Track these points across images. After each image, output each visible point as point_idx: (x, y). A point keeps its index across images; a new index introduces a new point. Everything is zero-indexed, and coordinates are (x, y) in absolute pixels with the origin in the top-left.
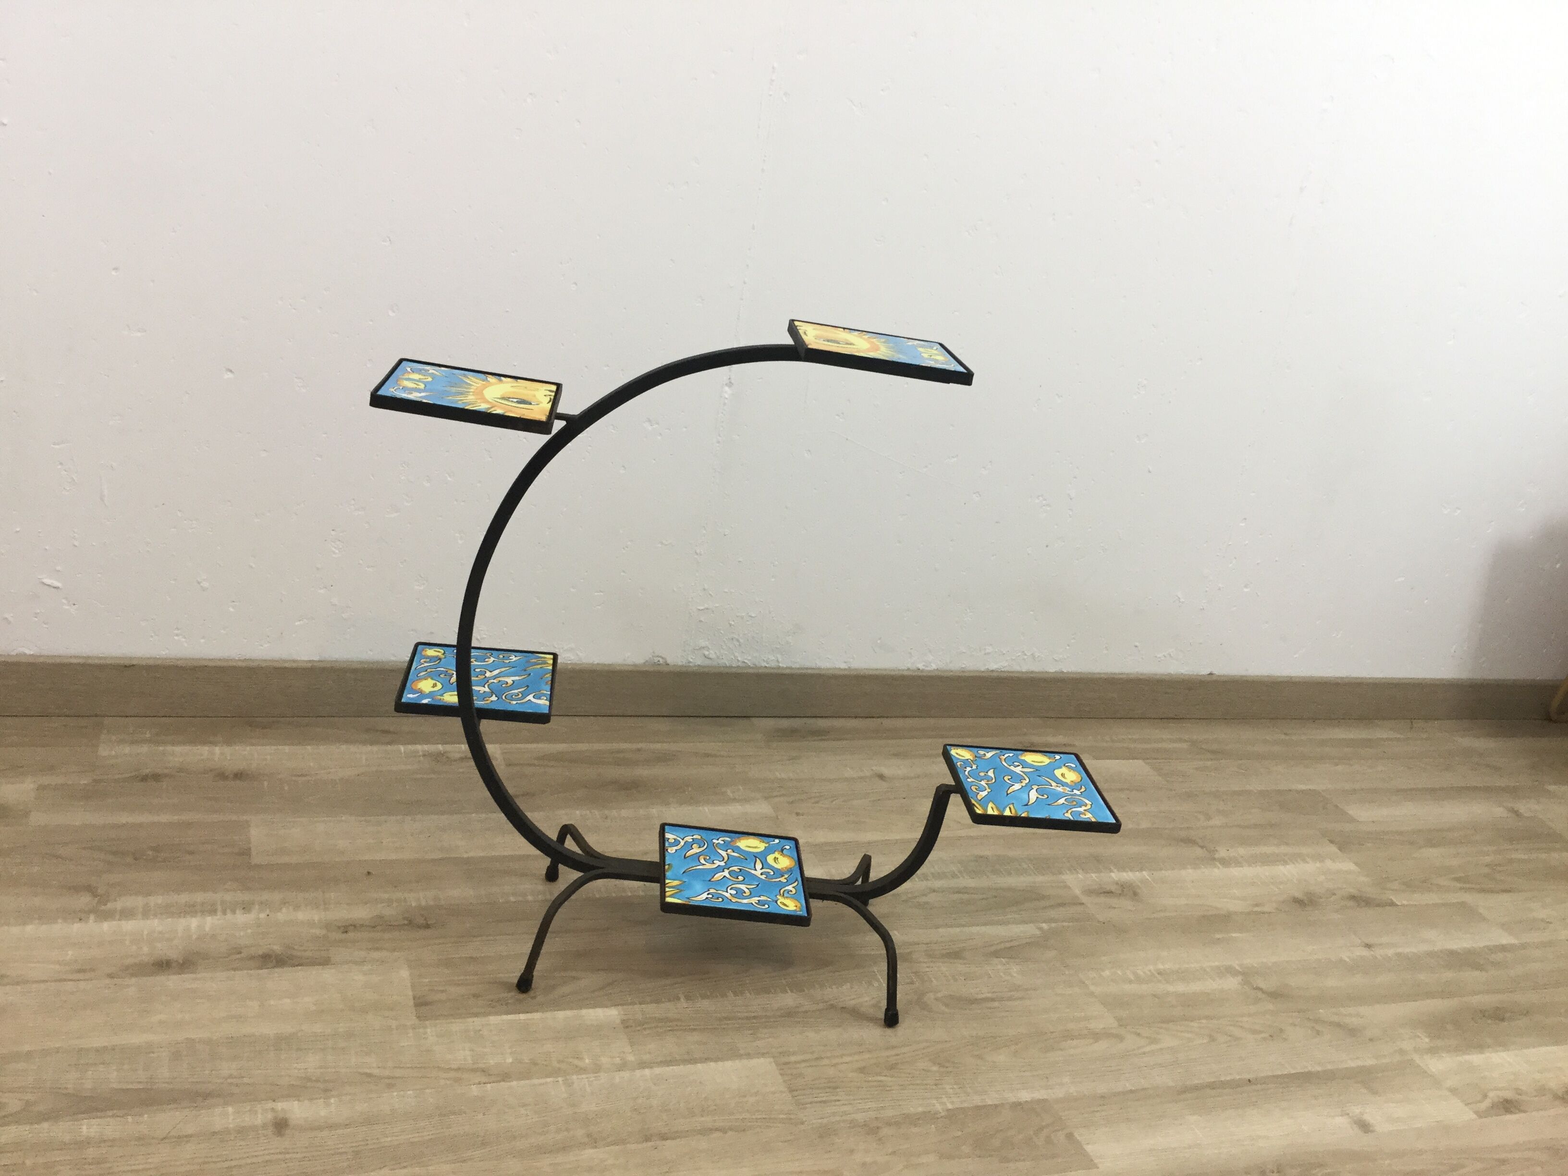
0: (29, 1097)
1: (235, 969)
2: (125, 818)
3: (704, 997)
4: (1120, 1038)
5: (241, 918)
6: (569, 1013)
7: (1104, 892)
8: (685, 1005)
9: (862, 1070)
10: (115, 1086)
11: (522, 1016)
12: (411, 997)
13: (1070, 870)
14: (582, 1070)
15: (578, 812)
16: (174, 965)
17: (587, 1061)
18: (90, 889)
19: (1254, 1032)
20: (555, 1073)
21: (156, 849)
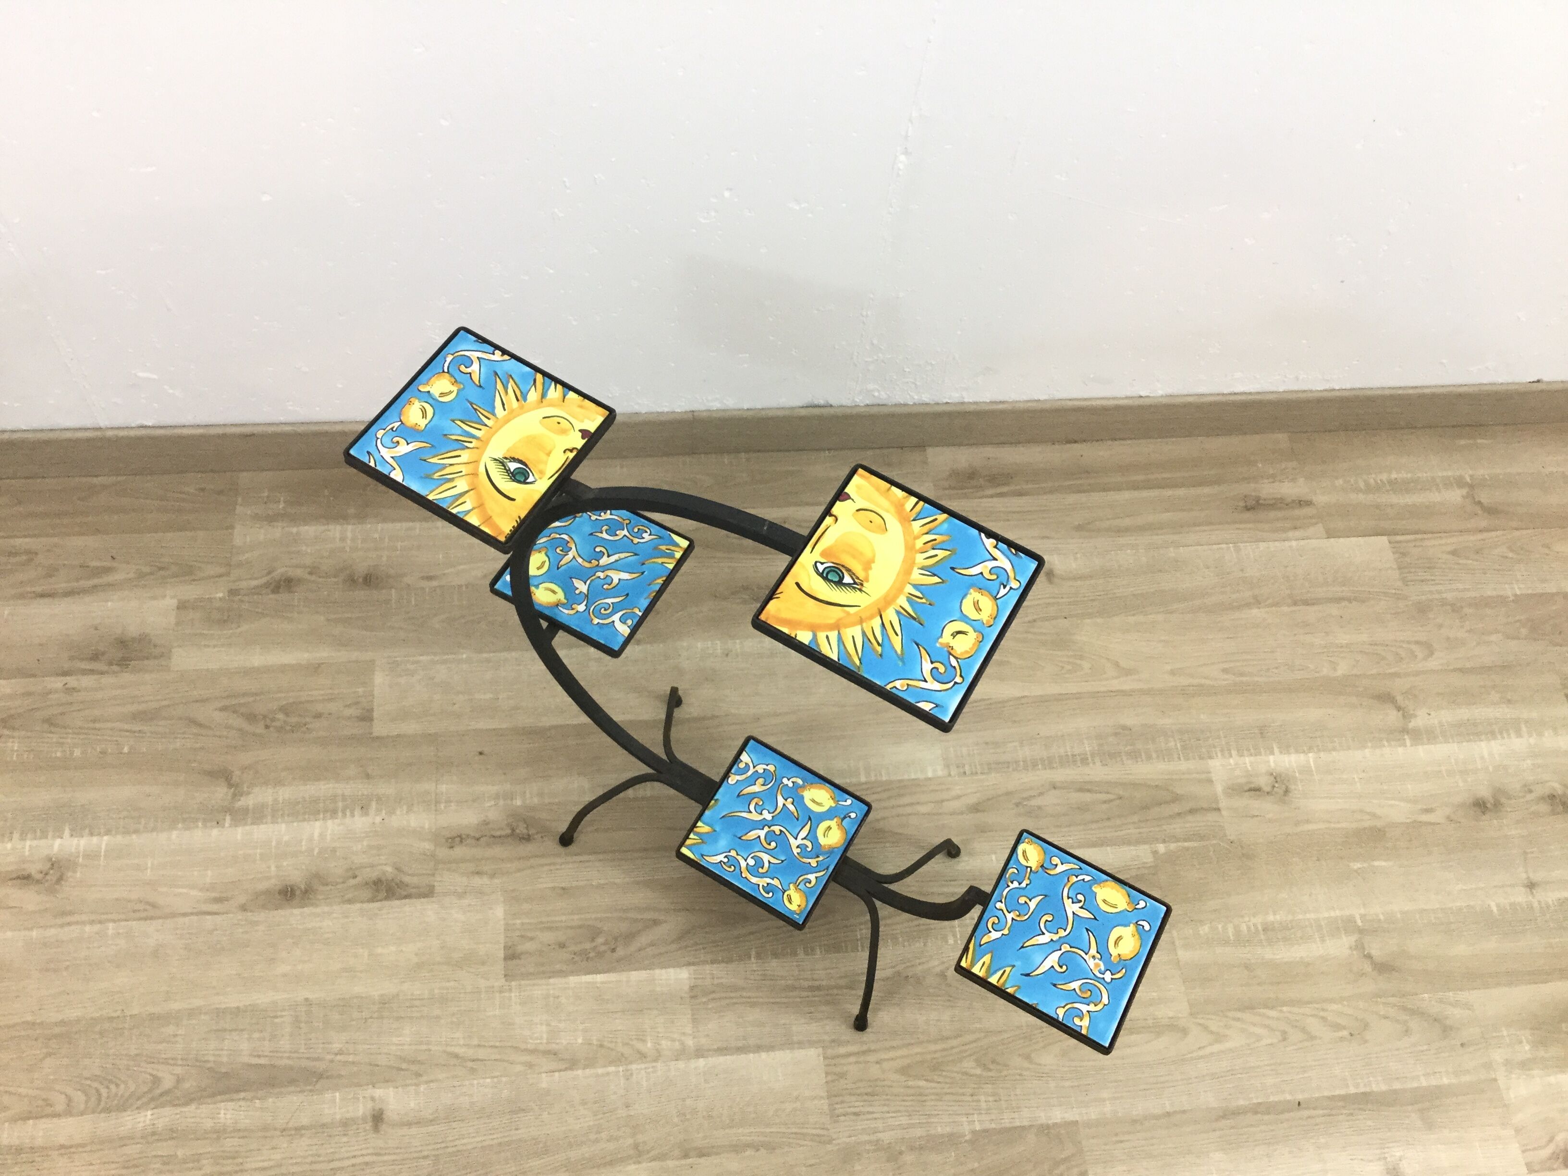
0: (178, 1070)
1: (350, 901)
2: (257, 659)
3: (775, 955)
4: (1184, 1032)
5: (359, 822)
6: (643, 975)
7: (1250, 790)
8: (754, 967)
9: (904, 1071)
10: (246, 1059)
11: (599, 978)
12: (502, 946)
13: (1222, 751)
14: (642, 1056)
15: (699, 645)
16: (298, 892)
17: (649, 1045)
18: (224, 775)
19: (1338, 1027)
20: (620, 1059)
21: (284, 710)
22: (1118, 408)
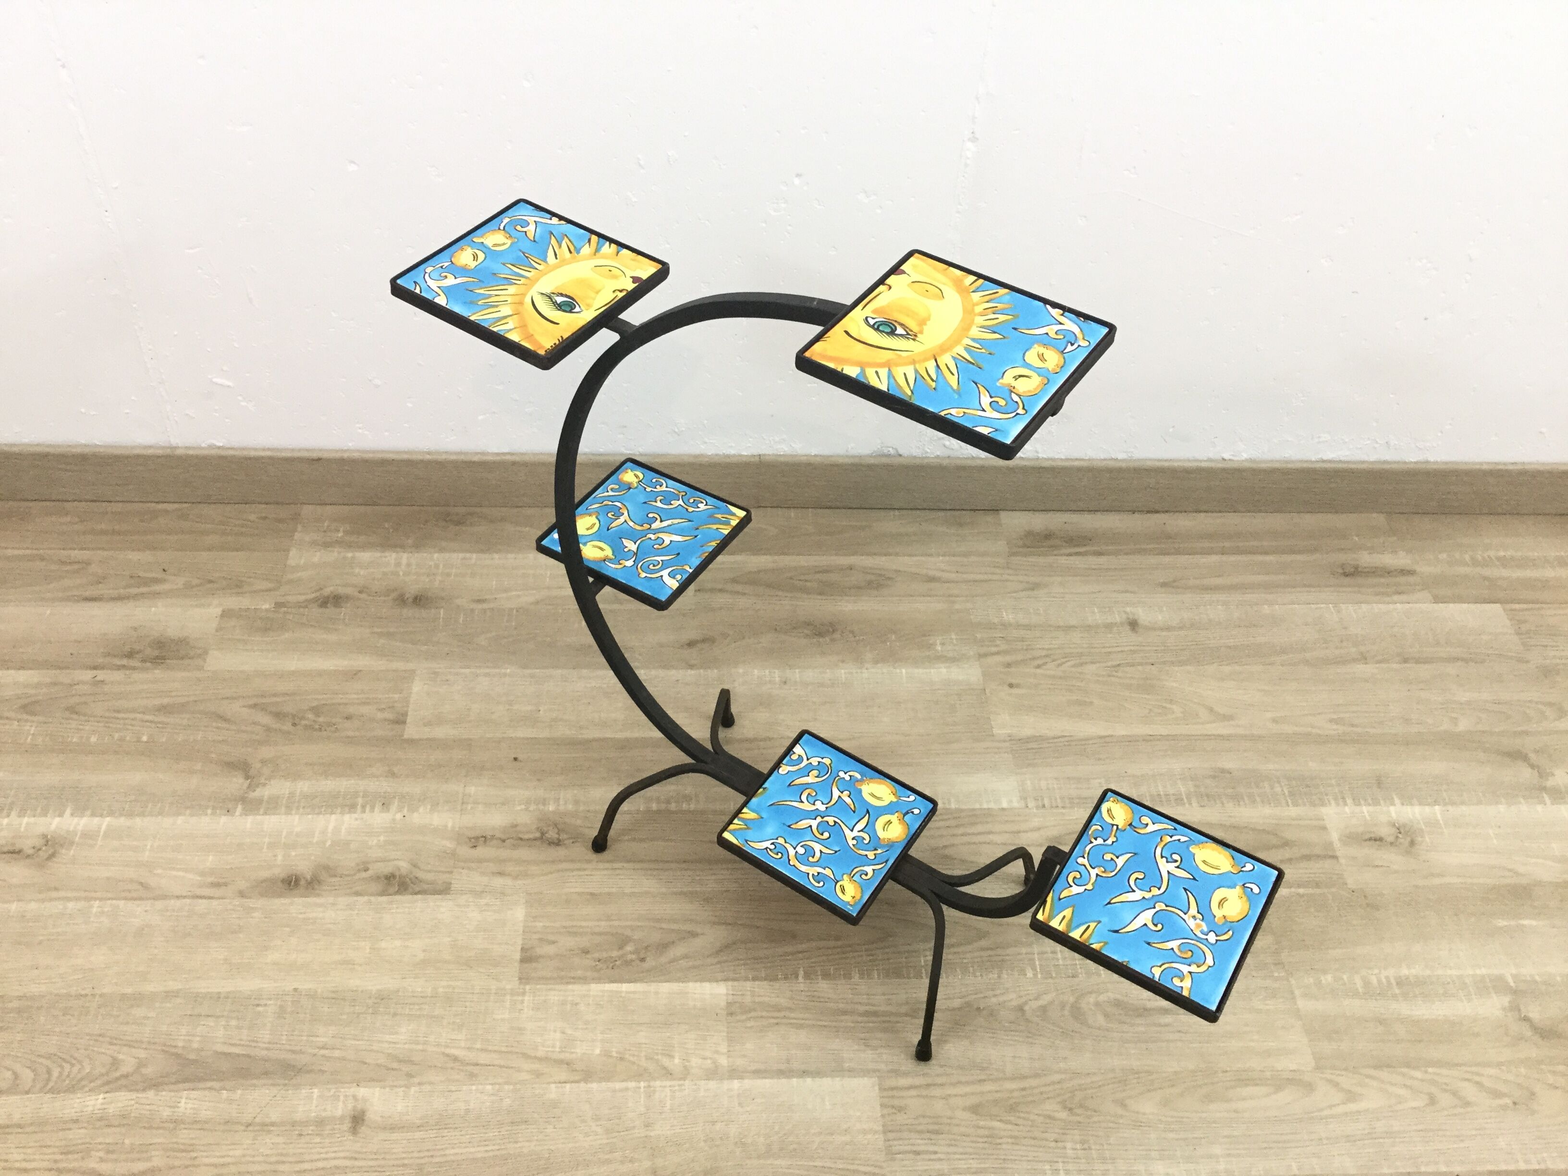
0: (142, 1054)
1: (357, 894)
2: (293, 663)
3: (826, 976)
4: (1309, 1087)
5: (379, 818)
6: (675, 987)
7: (1370, 839)
8: (802, 987)
9: (975, 1109)
10: (220, 1048)
11: (625, 987)
12: (519, 948)
13: (1336, 799)
14: (668, 1074)
15: (756, 671)
16: (302, 882)
17: (677, 1061)
18: (243, 767)
19: (1496, 1094)
20: (640, 1075)
21: (316, 710)
22: (1199, 471)
